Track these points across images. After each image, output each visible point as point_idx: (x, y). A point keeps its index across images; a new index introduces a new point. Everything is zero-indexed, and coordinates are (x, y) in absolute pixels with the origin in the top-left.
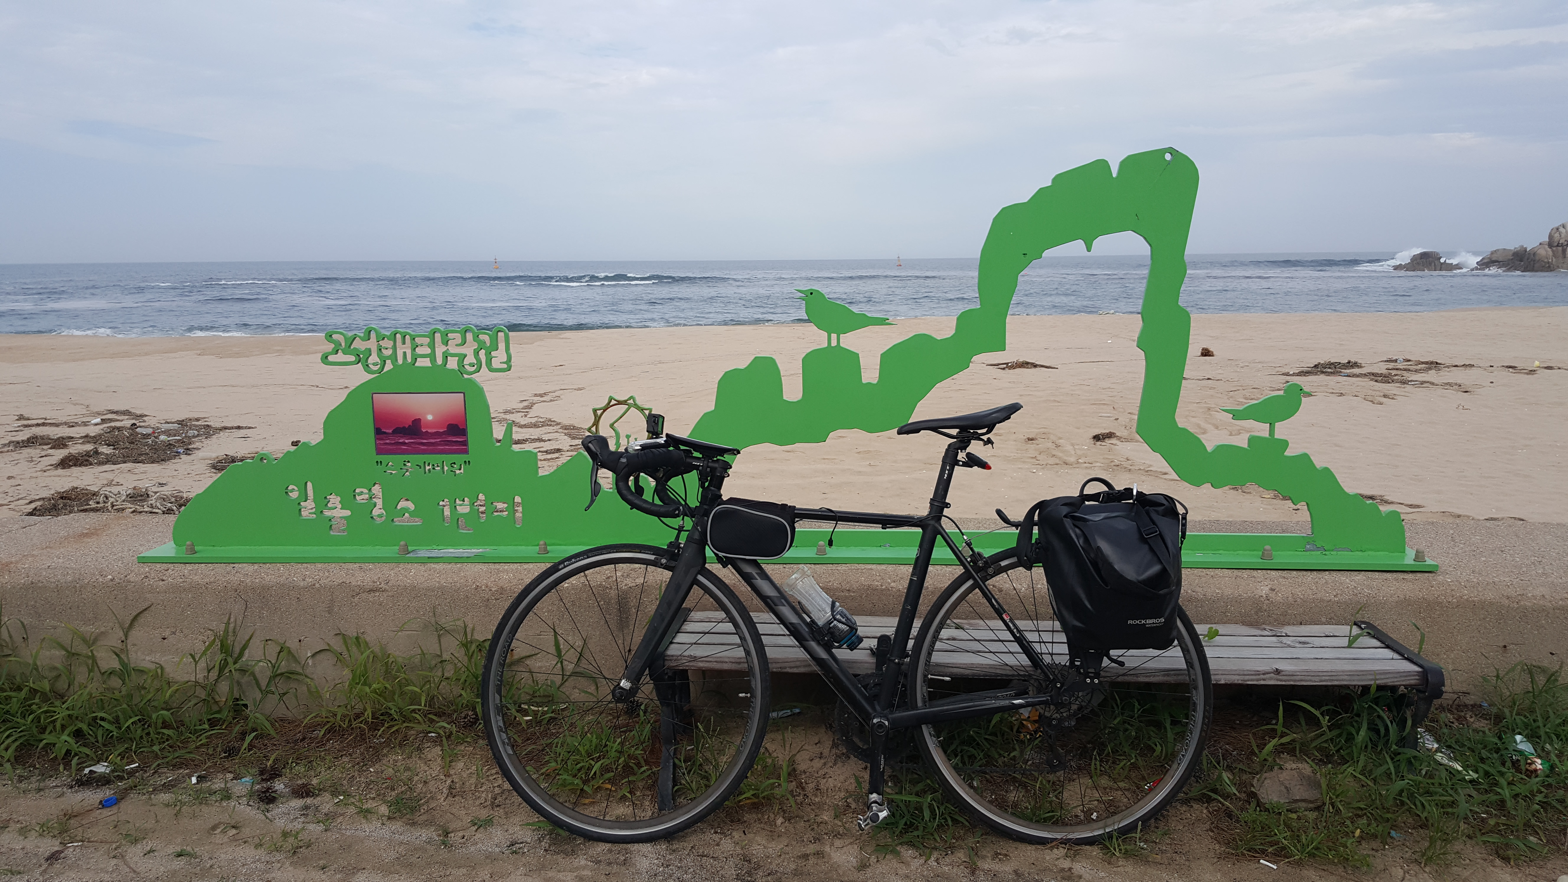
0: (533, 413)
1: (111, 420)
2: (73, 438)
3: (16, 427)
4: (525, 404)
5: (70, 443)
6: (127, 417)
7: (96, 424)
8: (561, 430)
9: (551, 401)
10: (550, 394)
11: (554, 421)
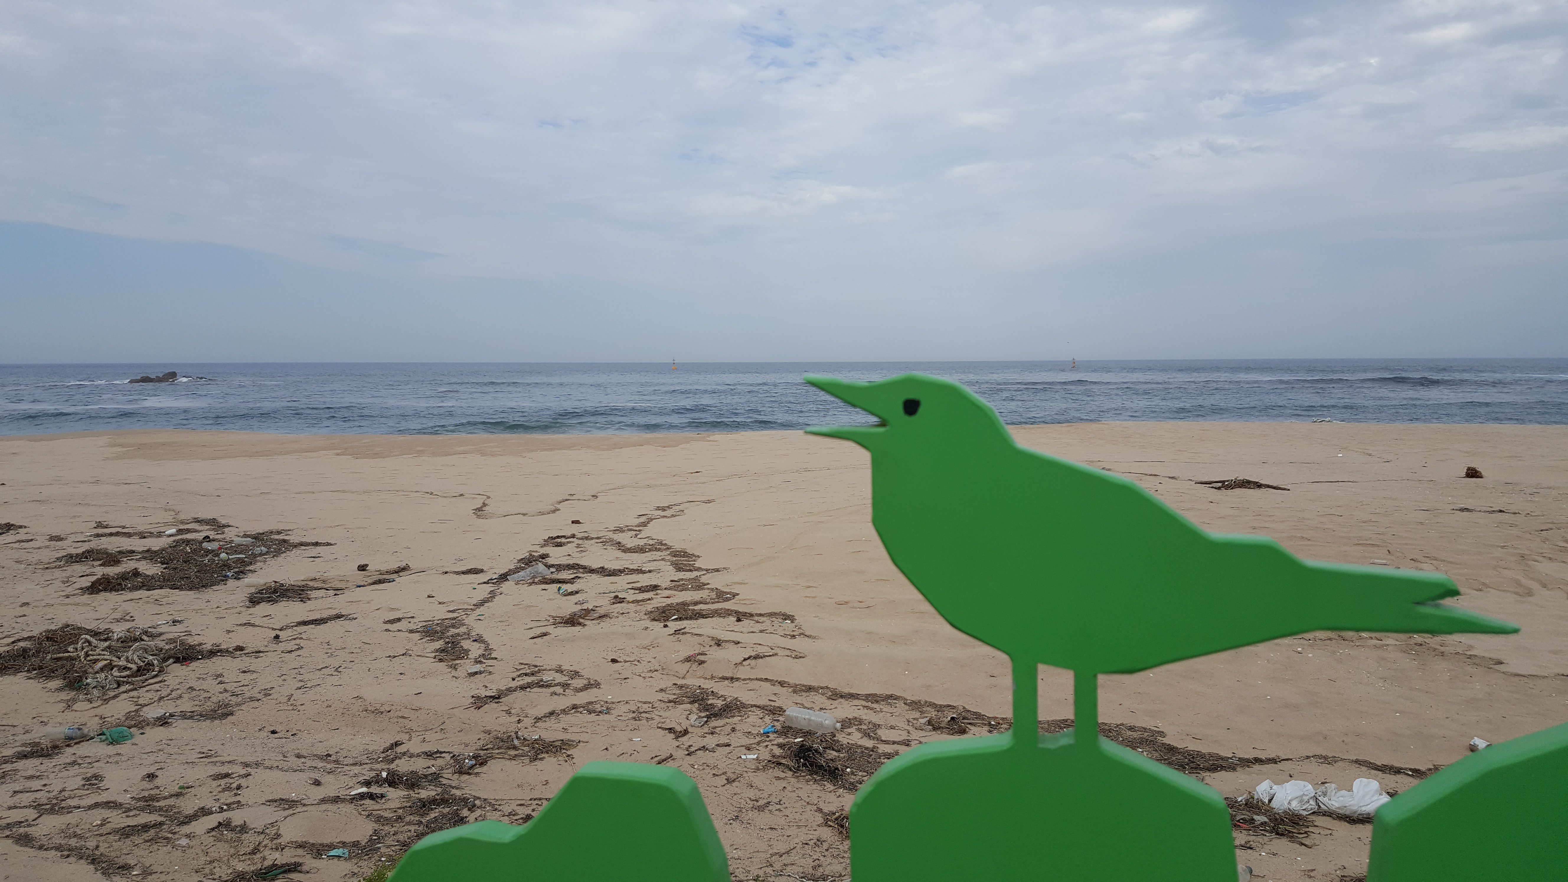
0: (646, 532)
1: (188, 531)
2: (134, 552)
3: (87, 536)
4: (643, 519)
5: (125, 559)
6: (208, 527)
7: (170, 536)
8: (669, 557)
9: (673, 516)
10: (674, 508)
11: (665, 544)
